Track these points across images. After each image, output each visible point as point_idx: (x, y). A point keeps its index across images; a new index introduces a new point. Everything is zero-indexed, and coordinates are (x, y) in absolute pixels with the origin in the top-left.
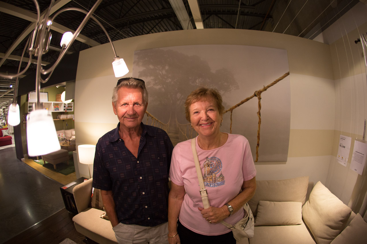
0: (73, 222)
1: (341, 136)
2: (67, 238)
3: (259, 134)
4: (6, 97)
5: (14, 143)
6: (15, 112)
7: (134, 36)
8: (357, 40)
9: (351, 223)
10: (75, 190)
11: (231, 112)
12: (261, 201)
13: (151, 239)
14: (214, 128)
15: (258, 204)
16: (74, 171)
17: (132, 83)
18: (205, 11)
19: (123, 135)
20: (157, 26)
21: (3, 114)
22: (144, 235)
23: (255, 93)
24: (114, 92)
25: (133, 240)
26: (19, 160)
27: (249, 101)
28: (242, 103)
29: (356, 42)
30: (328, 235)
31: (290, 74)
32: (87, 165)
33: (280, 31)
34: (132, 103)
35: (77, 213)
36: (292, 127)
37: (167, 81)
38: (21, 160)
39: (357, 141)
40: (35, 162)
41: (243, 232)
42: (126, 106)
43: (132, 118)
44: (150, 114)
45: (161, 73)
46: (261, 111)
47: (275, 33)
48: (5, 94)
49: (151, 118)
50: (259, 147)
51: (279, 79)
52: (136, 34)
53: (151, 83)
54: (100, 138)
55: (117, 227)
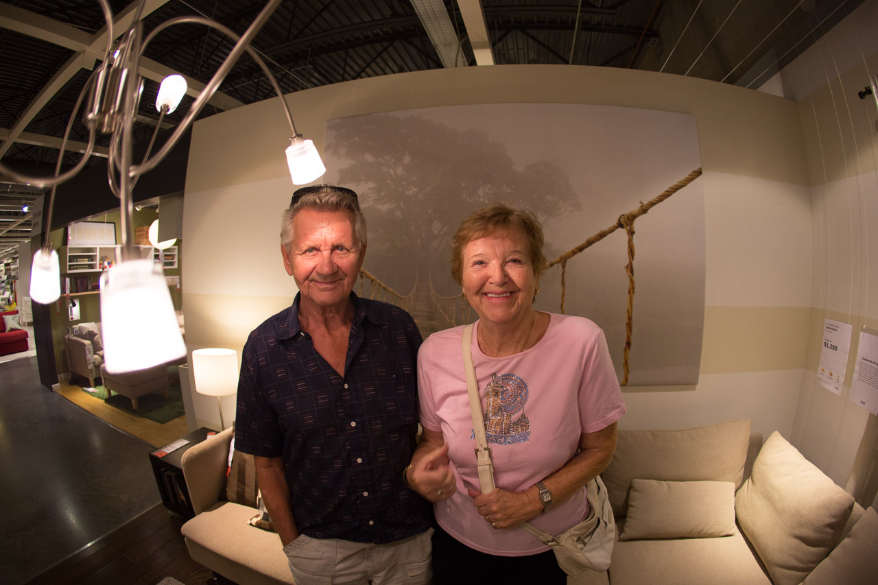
0: (182, 537)
1: (827, 321)
2: (169, 576)
3: (630, 318)
4: (12, 235)
5: (35, 346)
7: (324, 84)
8: (864, 90)
9: (853, 529)
10: (187, 459)
11: (564, 267)
12: (637, 480)
13: (377, 572)
14: (516, 306)
15: (630, 488)
16: (181, 413)
17: (328, 197)
18: (496, 21)
19: (308, 322)
20: (379, 60)
21: (6, 276)
22: (360, 564)
23: (619, 219)
24: (285, 220)
25: (333, 577)
26: (46, 388)
27: (605, 238)
28: (590, 243)
29: (862, 95)
30: (797, 559)
31: (703, 172)
32: (215, 398)
33: (677, 68)
34: (329, 246)
35: (192, 515)
36: (708, 302)
37: (407, 193)
38: (51, 389)
39: (865, 334)
40: (85, 394)
41: (579, 554)
42: (314, 255)
43: (328, 281)
44: (368, 273)
45: (392, 172)
46: (634, 263)
47: (665, 74)
48: (11, 229)
49: (369, 281)
50: (631, 348)
51: (676, 185)
52: (329, 79)
53: (369, 198)
54: (252, 332)
55: (294, 545)
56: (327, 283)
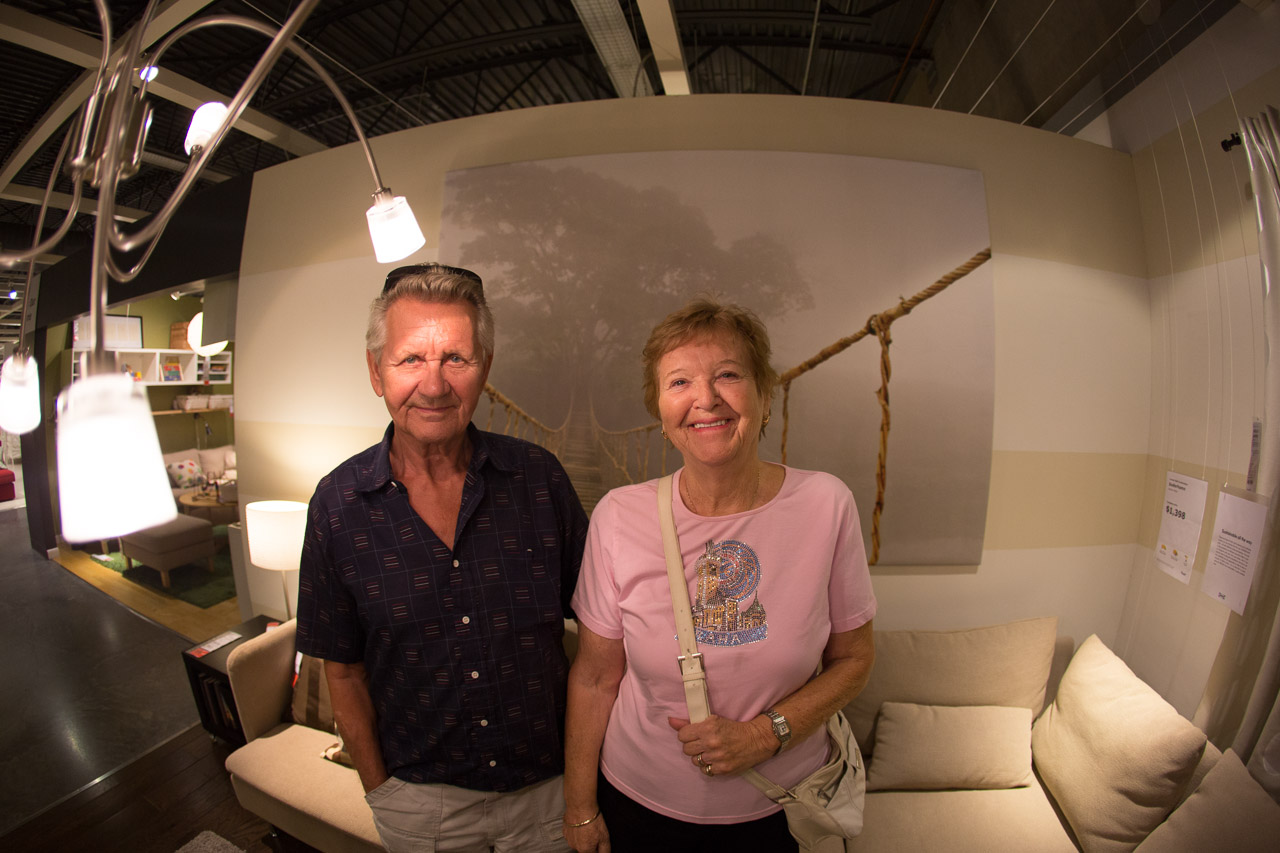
0: (227, 774)
1: (1171, 475)
2: (208, 829)
3: (882, 467)
5: (23, 493)
6: (22, 383)
8: (1229, 138)
9: (1203, 782)
10: (235, 662)
11: (786, 390)
12: (889, 703)
13: (502, 834)
15: (879, 714)
16: (231, 594)
17: (438, 282)
18: (695, 32)
19: (404, 467)
20: (526, 86)
22: (478, 821)
23: (869, 322)
24: (374, 314)
25: (437, 840)
26: (39, 555)
27: (848, 349)
28: (825, 356)
29: (1226, 145)
31: (993, 254)
32: (279, 572)
33: (957, 103)
34: (438, 354)
35: (243, 743)
36: (998, 444)
37: (559, 279)
38: (46, 556)
39: (1227, 495)
40: (95, 563)
41: (823, 814)
42: (416, 367)
43: (435, 407)
44: (502, 395)
45: (538, 248)
46: (890, 386)
47: (939, 111)
49: (503, 406)
50: (884, 512)
51: (953, 273)
52: (453, 112)
53: (505, 285)
54: (323, 479)
55: (381, 792)
56: (433, 410)
